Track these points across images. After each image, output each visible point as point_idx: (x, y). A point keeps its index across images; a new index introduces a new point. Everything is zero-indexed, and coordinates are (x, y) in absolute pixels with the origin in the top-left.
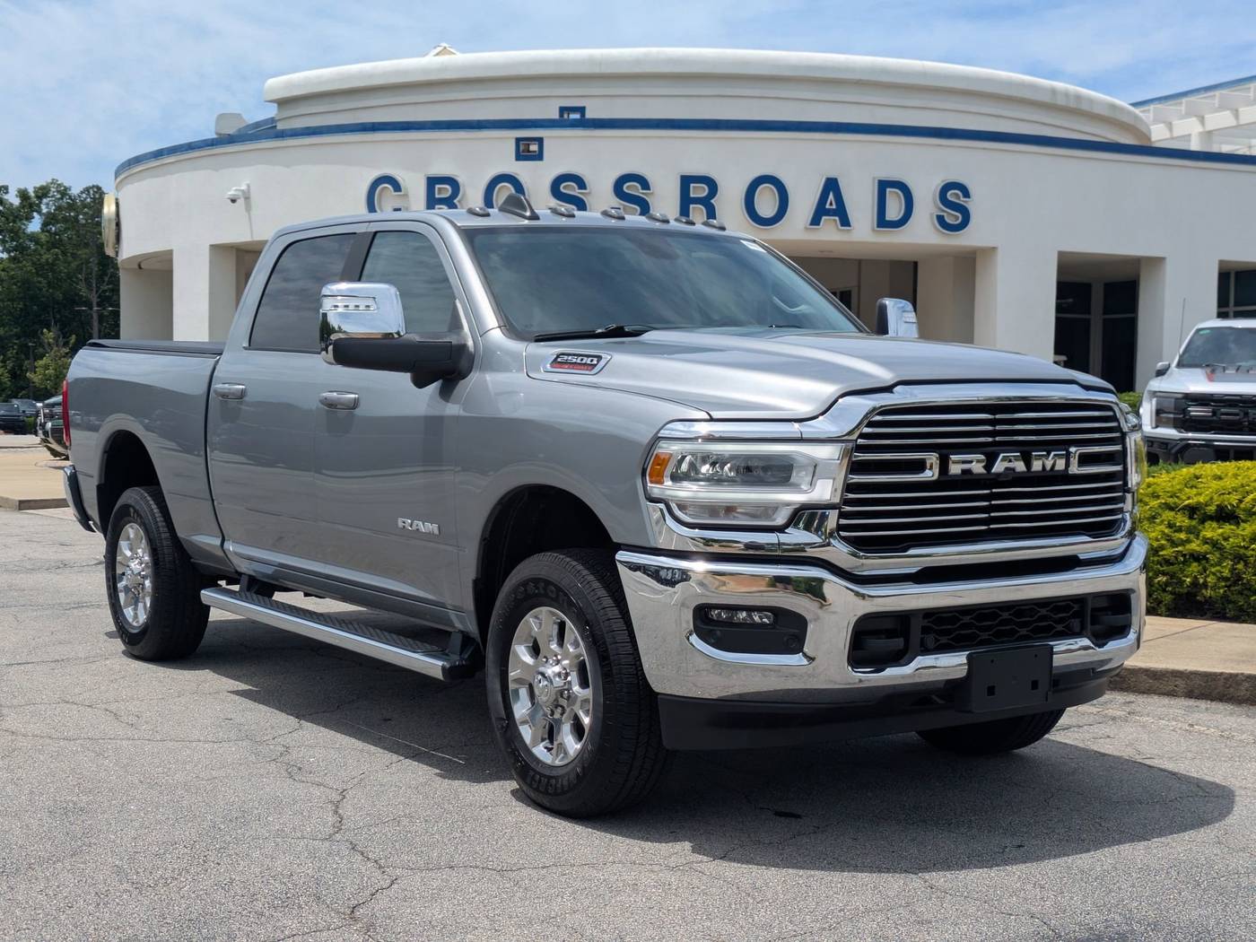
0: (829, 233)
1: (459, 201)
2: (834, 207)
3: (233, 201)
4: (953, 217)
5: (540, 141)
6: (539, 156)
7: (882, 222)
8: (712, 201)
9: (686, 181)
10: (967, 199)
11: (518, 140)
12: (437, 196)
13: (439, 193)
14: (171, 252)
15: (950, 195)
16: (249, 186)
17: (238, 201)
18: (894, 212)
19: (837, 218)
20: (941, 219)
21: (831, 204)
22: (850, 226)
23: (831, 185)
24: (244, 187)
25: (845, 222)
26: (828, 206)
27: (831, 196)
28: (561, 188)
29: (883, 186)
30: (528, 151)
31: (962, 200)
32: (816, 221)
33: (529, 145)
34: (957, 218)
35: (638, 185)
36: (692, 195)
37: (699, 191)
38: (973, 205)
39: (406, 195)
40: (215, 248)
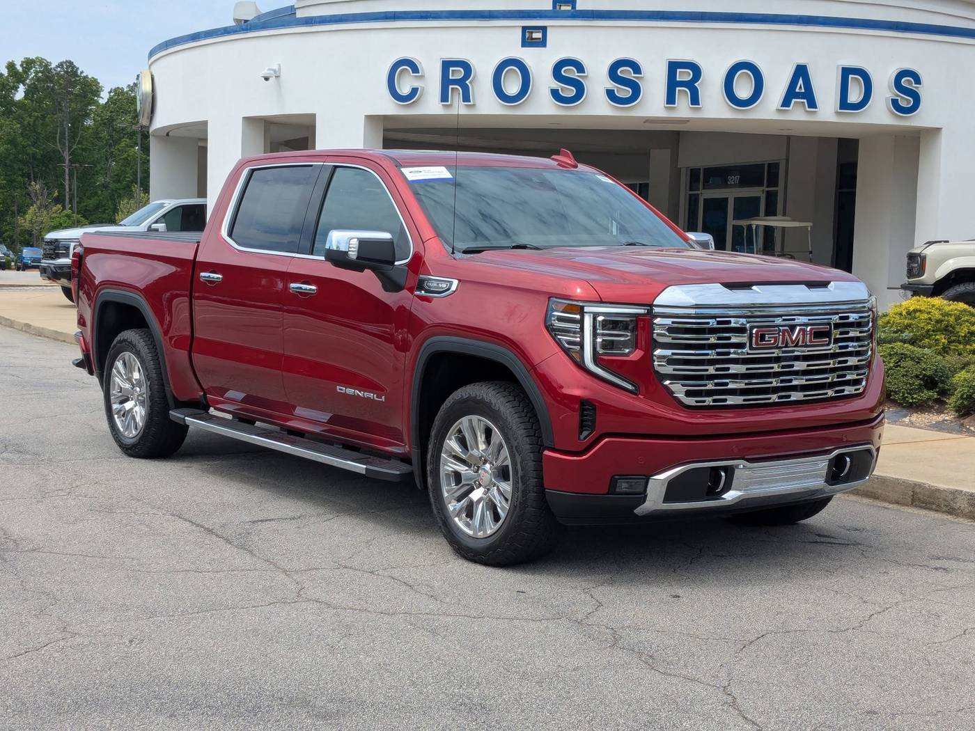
0: (798, 114)
1: (470, 82)
2: (803, 91)
3: (267, 79)
4: (906, 101)
5: (544, 29)
6: (542, 43)
7: (844, 104)
8: (696, 84)
9: (673, 66)
10: (918, 86)
11: (524, 29)
12: (451, 78)
13: (452, 76)
14: (205, 123)
15: (904, 81)
16: (279, 65)
17: (271, 79)
18: (854, 96)
19: (805, 101)
20: (895, 102)
21: (800, 87)
22: (816, 108)
23: (801, 71)
24: (276, 67)
25: (812, 104)
26: (797, 90)
27: (801, 82)
28: (562, 72)
29: (846, 72)
30: (534, 39)
31: (914, 86)
32: (786, 103)
33: (532, 33)
34: (908, 101)
35: (631, 70)
36: (678, 79)
37: (684, 75)
38: (922, 91)
39: (422, 77)
40: (249, 121)
